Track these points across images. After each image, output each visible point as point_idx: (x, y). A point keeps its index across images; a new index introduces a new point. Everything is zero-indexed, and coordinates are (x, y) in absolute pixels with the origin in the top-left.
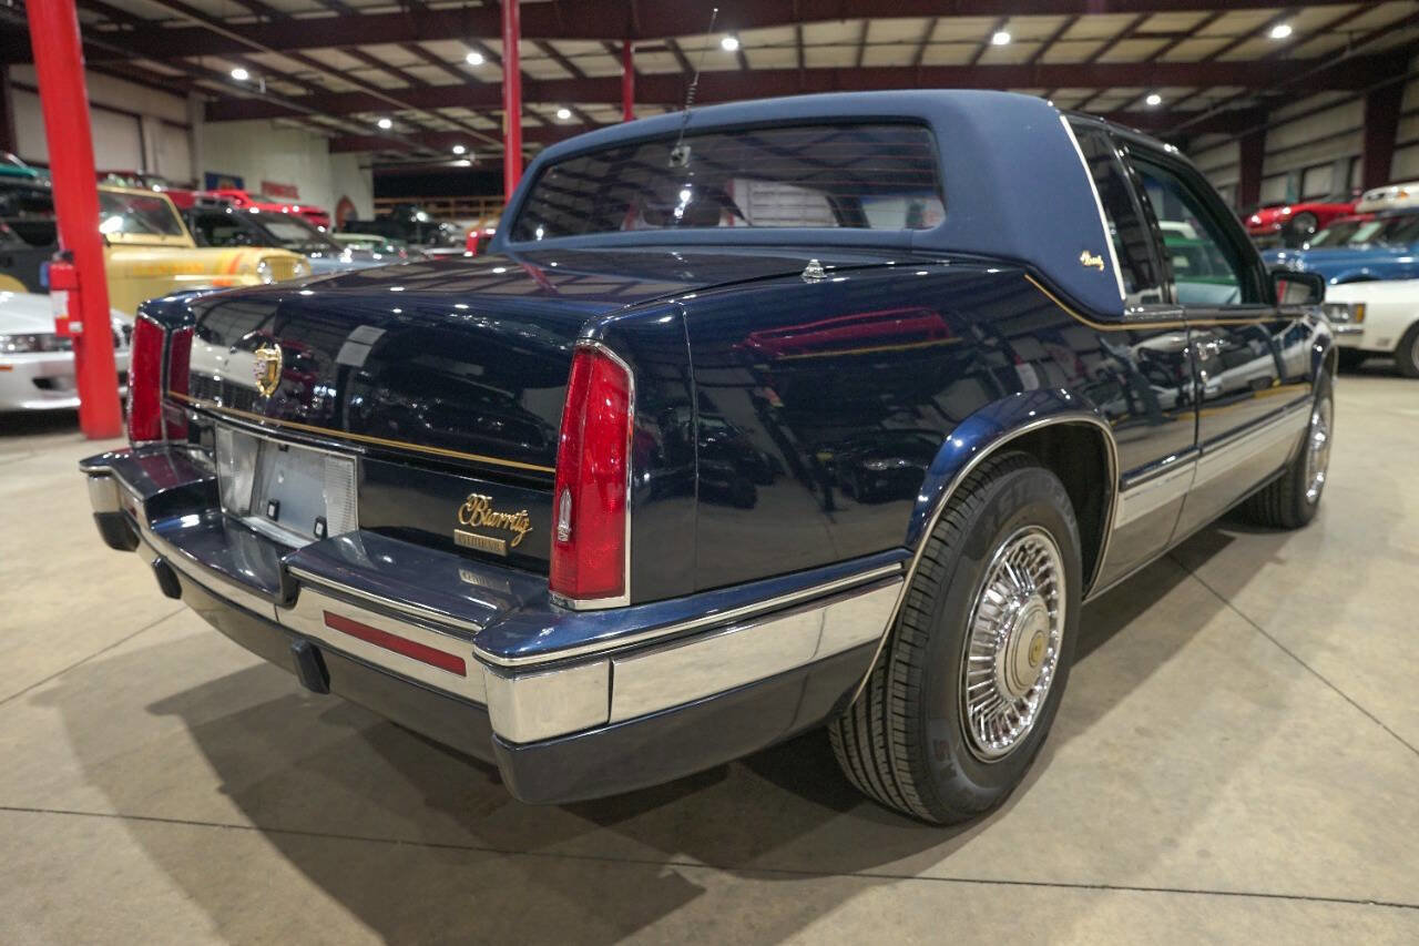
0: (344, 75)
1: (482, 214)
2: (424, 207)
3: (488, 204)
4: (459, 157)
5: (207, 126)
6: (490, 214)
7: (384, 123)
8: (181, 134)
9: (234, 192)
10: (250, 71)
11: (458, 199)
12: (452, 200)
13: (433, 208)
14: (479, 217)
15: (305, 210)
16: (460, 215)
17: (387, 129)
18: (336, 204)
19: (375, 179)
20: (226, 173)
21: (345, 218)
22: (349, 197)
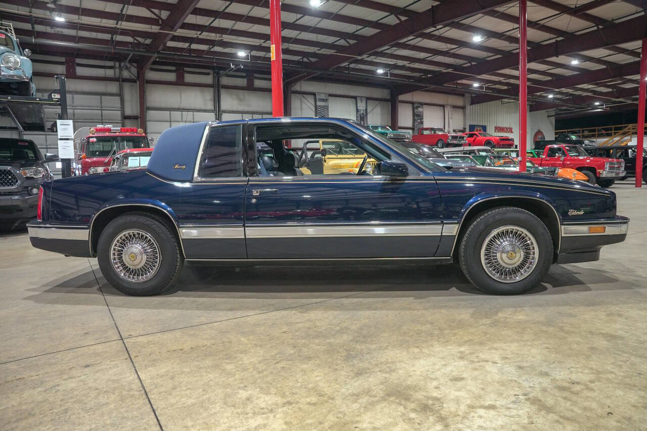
1: (613, 134)
3: (616, 129)
4: (596, 107)
5: (472, 106)
6: (617, 134)
7: (551, 96)
8: (461, 111)
9: (475, 132)
10: (480, 83)
11: (600, 128)
12: (597, 128)
13: (586, 133)
14: (611, 135)
15: (502, 138)
16: (601, 136)
17: (551, 99)
18: (534, 134)
19: (556, 121)
20: (479, 124)
21: (538, 140)
22: (541, 130)
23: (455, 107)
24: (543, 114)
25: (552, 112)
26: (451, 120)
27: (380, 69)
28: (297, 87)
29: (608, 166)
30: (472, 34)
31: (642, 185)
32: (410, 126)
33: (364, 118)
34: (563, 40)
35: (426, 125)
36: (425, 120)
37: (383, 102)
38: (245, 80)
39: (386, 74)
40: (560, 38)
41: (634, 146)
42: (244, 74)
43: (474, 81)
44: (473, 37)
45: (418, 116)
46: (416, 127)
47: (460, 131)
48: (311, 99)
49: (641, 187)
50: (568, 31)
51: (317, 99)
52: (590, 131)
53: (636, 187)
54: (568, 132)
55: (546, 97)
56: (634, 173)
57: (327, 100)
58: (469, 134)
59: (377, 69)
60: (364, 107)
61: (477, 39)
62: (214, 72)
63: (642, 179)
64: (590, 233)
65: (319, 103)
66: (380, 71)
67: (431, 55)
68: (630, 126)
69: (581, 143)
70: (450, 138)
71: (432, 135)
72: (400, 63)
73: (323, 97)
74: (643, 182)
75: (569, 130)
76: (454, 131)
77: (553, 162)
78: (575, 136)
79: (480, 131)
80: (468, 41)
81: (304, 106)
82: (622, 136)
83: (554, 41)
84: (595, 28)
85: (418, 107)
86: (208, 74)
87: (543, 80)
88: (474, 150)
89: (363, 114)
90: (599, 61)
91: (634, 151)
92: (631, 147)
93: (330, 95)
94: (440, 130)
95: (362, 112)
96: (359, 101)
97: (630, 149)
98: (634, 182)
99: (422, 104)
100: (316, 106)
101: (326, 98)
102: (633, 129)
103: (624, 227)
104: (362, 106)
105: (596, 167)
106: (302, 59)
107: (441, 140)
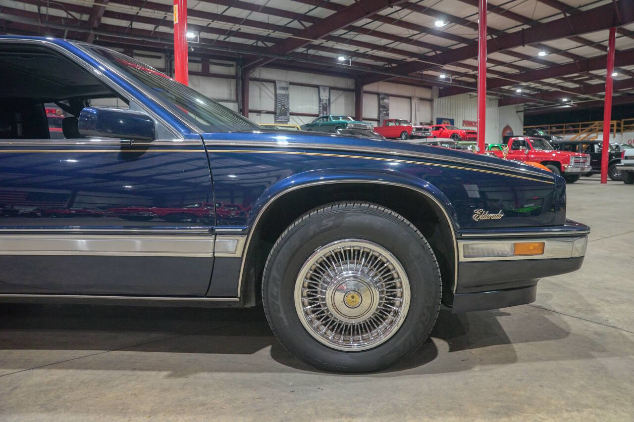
0: (510, 65)
1: (580, 131)
2: (542, 129)
3: (583, 126)
4: (564, 104)
5: (439, 99)
6: (584, 131)
7: (519, 91)
8: (428, 103)
9: (442, 125)
10: (447, 74)
11: (567, 124)
12: (564, 125)
13: (554, 130)
14: (578, 132)
15: (469, 131)
16: (568, 132)
17: (519, 93)
18: (502, 129)
19: (525, 117)
20: (446, 118)
21: (506, 135)
22: (510, 126)
23: (422, 99)
24: (511, 109)
25: (521, 107)
26: (417, 112)
27: (341, 56)
28: (256, 74)
29: (573, 160)
30: (434, 18)
31: (608, 182)
32: (376, 117)
33: (327, 108)
34: (530, 28)
35: (391, 117)
36: (390, 112)
37: (346, 92)
38: (200, 65)
39: (347, 62)
40: (526, 27)
41: (601, 141)
42: (199, 59)
43: (440, 72)
44: (435, 22)
45: (384, 107)
46: (382, 119)
47: (427, 124)
48: (271, 87)
49: (606, 183)
50: (534, 18)
51: (277, 87)
52: (557, 128)
53: (602, 183)
54: (537, 128)
55: (514, 91)
56: (600, 169)
57: (287, 88)
58: (436, 127)
59: (338, 57)
60: (326, 97)
61: (439, 24)
62: (167, 56)
63: (608, 175)
64: (515, 255)
65: (279, 92)
66: (342, 59)
67: (393, 41)
68: (597, 123)
69: (548, 138)
70: (414, 130)
71: (396, 127)
72: (362, 50)
73: (284, 85)
74: (609, 179)
75: (537, 126)
76: (421, 124)
77: (517, 156)
78: (543, 132)
79: (448, 124)
80: (431, 27)
81: (263, 94)
82: (589, 133)
83: (519, 29)
84: (562, 16)
85: (383, 98)
86: (159, 57)
87: (510, 73)
88: (437, 142)
89: (325, 103)
90: (565, 53)
91: (600, 146)
92: (597, 143)
93: (292, 84)
94: (406, 122)
95: (325, 102)
96: (322, 91)
97: (596, 144)
98: (600, 179)
99: (388, 95)
100: (276, 95)
101: (286, 86)
102: (600, 126)
103: (579, 243)
104: (324, 95)
105: (561, 162)
106: (257, 42)
107: (405, 131)
